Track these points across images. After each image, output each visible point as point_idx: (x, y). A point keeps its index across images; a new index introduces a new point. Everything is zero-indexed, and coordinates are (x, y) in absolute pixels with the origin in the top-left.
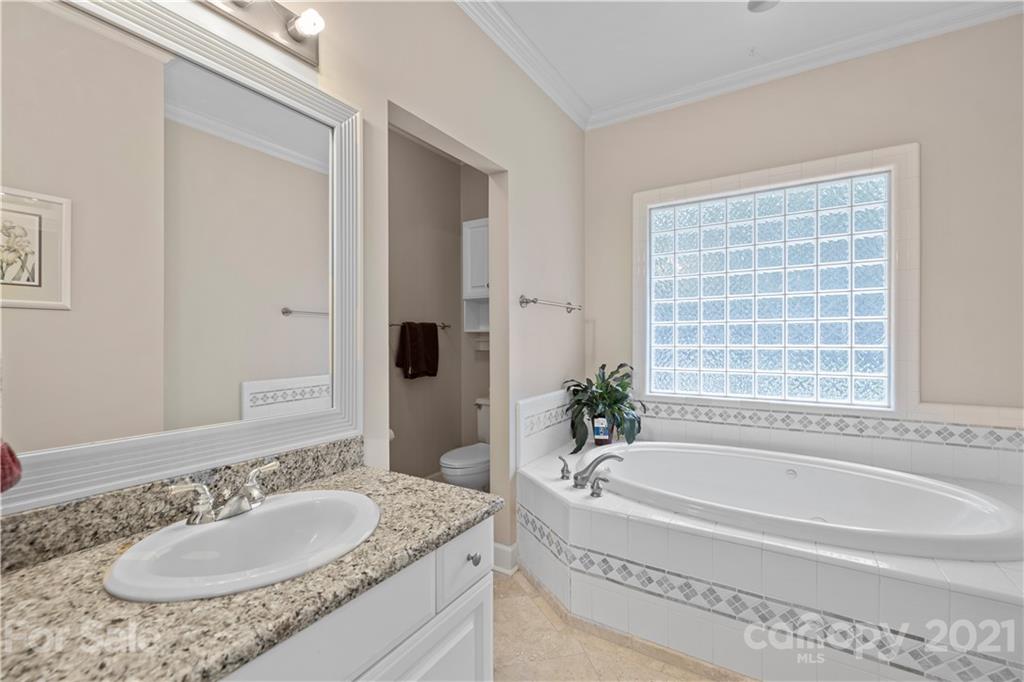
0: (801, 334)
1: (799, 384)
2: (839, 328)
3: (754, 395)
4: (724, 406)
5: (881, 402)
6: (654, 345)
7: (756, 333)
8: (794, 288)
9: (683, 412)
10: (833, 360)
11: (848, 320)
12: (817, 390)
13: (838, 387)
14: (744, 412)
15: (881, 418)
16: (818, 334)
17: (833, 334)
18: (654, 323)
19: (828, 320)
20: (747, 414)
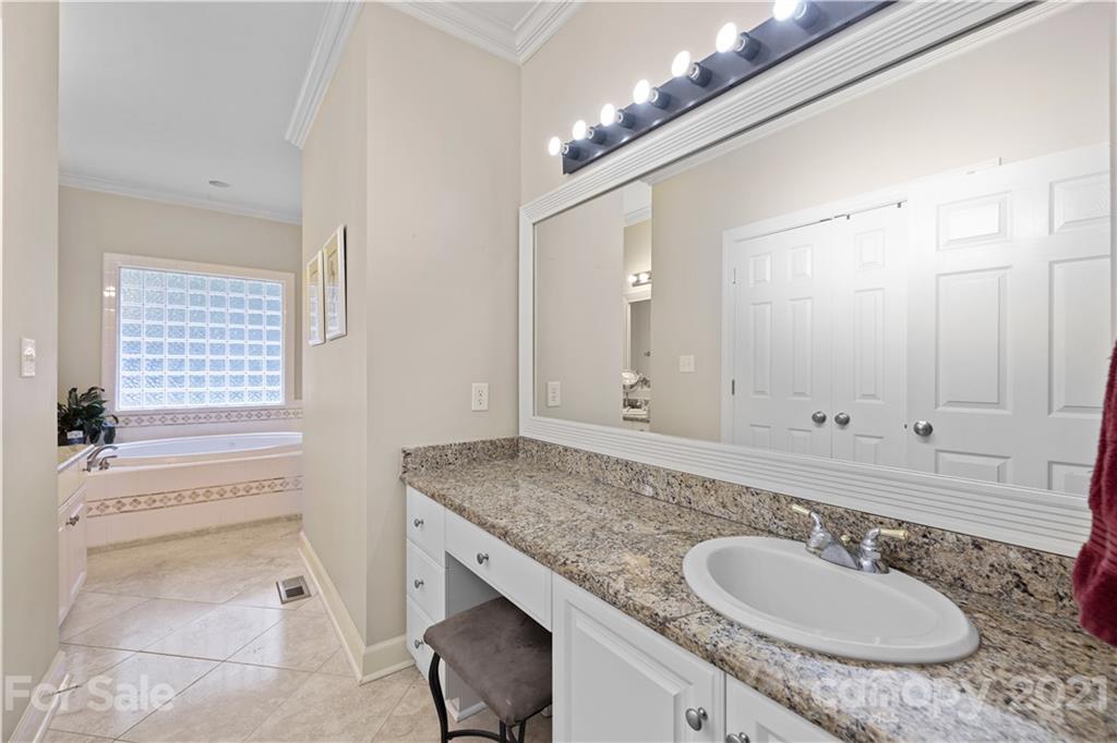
0: (236, 365)
1: (236, 395)
2: (258, 362)
3: (208, 403)
4: (185, 413)
5: (279, 401)
6: (123, 372)
7: (208, 364)
8: (232, 338)
9: (152, 420)
10: (255, 380)
11: (264, 358)
12: (246, 397)
13: (256, 394)
14: (200, 415)
15: (278, 409)
16: (246, 365)
17: (255, 366)
18: (123, 356)
19: (253, 358)
20: (202, 415)
